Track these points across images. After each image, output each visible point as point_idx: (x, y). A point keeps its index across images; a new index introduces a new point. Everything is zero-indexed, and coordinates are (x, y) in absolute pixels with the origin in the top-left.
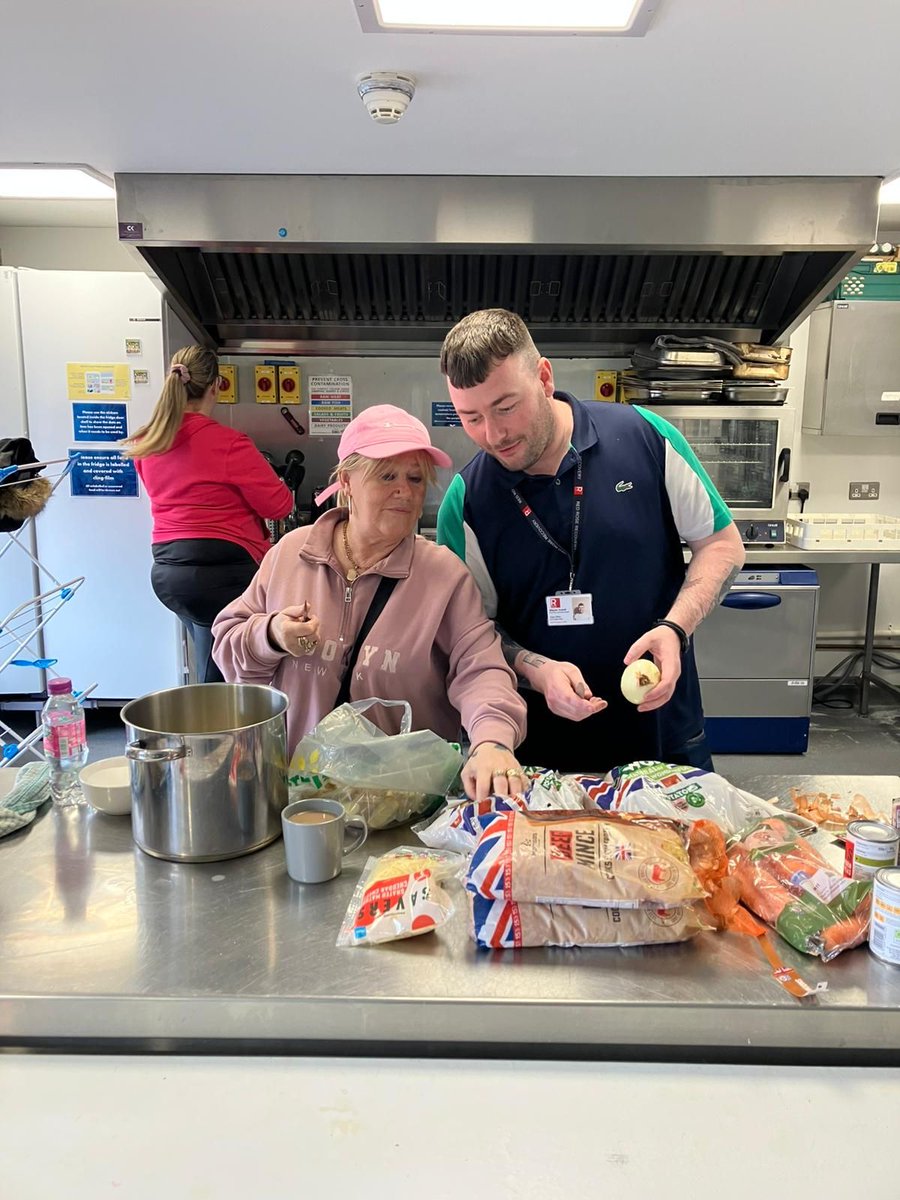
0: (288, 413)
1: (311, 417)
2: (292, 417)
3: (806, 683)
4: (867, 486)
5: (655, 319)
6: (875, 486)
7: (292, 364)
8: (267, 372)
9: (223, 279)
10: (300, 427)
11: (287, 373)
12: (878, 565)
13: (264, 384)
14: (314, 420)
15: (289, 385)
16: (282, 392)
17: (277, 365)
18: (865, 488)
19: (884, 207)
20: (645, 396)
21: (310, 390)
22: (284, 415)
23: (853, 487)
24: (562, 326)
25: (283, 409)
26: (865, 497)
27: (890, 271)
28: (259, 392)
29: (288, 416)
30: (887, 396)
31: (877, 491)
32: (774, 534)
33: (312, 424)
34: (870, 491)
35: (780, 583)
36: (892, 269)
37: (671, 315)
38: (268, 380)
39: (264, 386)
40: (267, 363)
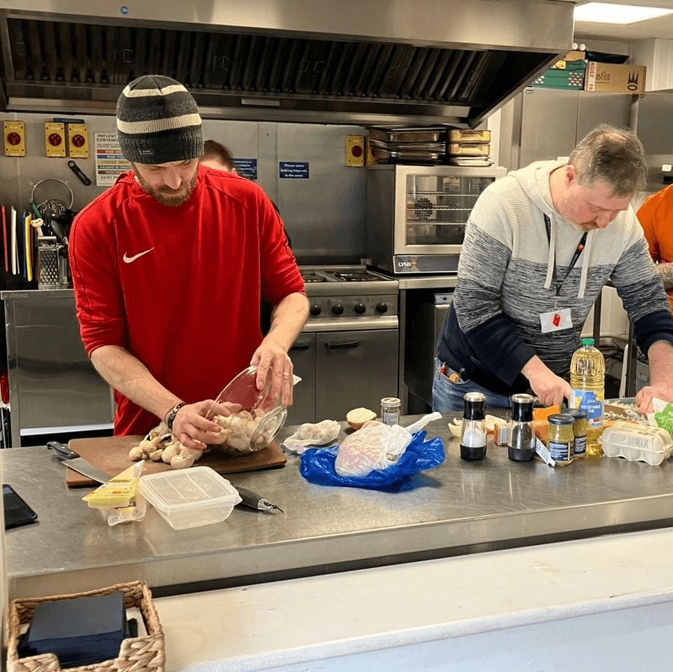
0: (75, 166)
1: (97, 170)
2: (79, 170)
5: (394, 95)
7: (82, 122)
8: (57, 129)
9: (23, 43)
10: (87, 179)
11: (75, 130)
13: (55, 140)
14: (100, 172)
15: (79, 141)
16: (72, 147)
17: (66, 122)
19: (577, 23)
20: (386, 157)
21: (96, 146)
22: (72, 168)
24: (320, 98)
25: (70, 162)
27: (561, 68)
28: (49, 146)
29: (75, 169)
33: (98, 176)
36: (562, 66)
37: (405, 93)
38: (58, 136)
39: (55, 142)
40: (56, 120)
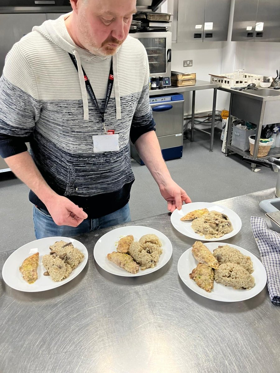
3: (181, 134)
4: (189, 61)
6: (191, 61)
12: (195, 91)
18: (188, 62)
23: (185, 62)
26: (188, 66)
30: (197, 27)
31: (192, 63)
32: (167, 82)
34: (190, 64)
35: (172, 100)
